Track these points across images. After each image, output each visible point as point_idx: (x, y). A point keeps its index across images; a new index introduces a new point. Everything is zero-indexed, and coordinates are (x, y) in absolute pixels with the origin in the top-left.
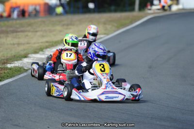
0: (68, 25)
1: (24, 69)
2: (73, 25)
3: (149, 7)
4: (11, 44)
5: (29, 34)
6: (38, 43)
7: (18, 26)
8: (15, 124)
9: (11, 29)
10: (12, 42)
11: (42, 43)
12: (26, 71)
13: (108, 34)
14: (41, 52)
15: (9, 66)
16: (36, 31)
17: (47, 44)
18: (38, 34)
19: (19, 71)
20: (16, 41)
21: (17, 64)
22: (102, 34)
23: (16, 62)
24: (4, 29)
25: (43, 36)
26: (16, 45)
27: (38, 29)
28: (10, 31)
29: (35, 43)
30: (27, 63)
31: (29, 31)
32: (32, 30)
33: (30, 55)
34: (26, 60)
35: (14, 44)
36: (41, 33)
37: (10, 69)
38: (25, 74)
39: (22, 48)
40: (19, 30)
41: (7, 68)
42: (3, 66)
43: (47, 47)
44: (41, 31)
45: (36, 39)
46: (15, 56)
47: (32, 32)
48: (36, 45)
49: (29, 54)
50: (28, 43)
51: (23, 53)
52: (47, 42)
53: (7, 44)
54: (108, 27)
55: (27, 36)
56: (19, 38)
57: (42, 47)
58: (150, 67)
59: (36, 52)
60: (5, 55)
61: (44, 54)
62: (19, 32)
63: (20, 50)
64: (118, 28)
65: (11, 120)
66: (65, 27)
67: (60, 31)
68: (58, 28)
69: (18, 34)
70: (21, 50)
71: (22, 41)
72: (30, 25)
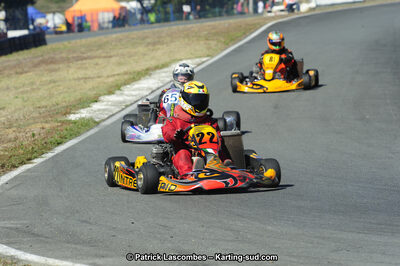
0: (154, 44)
1: (95, 122)
2: (163, 44)
3: (269, 9)
4: (75, 79)
5: (100, 61)
6: (114, 75)
7: (83, 49)
8: (84, 219)
9: (75, 55)
10: (76, 76)
11: (118, 75)
12: (97, 123)
13: (212, 56)
14: (118, 92)
15: (72, 117)
16: (110, 57)
17: (126, 77)
18: (113, 60)
19: (87, 125)
20: (81, 74)
21: (84, 113)
22: (205, 57)
23: (82, 111)
24: (64, 55)
25: (119, 64)
26: (82, 81)
27: (112, 54)
28: (73, 57)
29: (108, 77)
30: (99, 110)
31: (100, 57)
32: (104, 55)
33: (102, 98)
34: (96, 106)
35: (79, 79)
36: (117, 58)
37: (75, 122)
38: (95, 130)
39: (90, 84)
40: (85, 55)
41: (70, 122)
42: (63, 118)
43: (126, 83)
44: (117, 55)
45: (110, 70)
46: (80, 99)
47: (105, 57)
48: (111, 79)
49: (100, 95)
50: (99, 77)
51: (92, 94)
52: (126, 73)
53: (70, 80)
54: (213, 43)
55: (97, 64)
56: (86, 68)
57: (119, 82)
58: (276, 107)
59: (110, 93)
60: (67, 99)
61: (122, 94)
62: (85, 59)
63: (87, 88)
64: (227, 45)
65: (77, 212)
66: (151, 47)
67: (145, 55)
68: (141, 49)
69: (84, 61)
70: (90, 89)
71: (89, 73)
72: (100, 46)
